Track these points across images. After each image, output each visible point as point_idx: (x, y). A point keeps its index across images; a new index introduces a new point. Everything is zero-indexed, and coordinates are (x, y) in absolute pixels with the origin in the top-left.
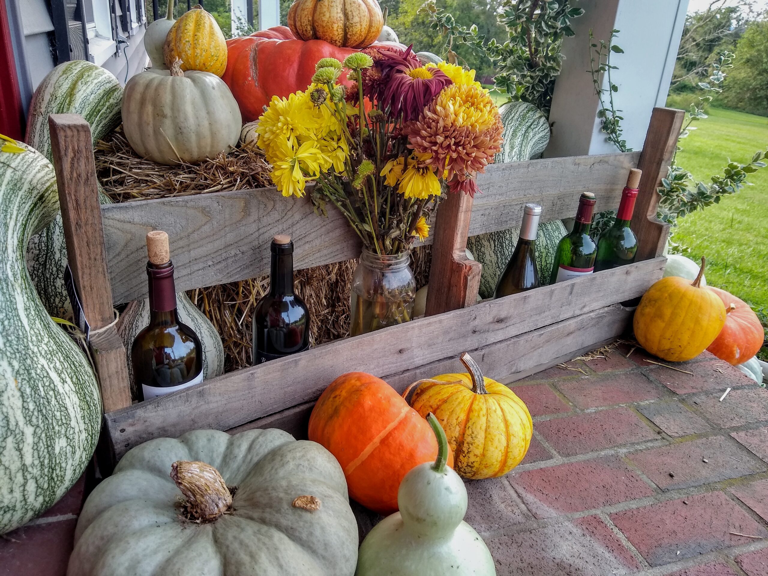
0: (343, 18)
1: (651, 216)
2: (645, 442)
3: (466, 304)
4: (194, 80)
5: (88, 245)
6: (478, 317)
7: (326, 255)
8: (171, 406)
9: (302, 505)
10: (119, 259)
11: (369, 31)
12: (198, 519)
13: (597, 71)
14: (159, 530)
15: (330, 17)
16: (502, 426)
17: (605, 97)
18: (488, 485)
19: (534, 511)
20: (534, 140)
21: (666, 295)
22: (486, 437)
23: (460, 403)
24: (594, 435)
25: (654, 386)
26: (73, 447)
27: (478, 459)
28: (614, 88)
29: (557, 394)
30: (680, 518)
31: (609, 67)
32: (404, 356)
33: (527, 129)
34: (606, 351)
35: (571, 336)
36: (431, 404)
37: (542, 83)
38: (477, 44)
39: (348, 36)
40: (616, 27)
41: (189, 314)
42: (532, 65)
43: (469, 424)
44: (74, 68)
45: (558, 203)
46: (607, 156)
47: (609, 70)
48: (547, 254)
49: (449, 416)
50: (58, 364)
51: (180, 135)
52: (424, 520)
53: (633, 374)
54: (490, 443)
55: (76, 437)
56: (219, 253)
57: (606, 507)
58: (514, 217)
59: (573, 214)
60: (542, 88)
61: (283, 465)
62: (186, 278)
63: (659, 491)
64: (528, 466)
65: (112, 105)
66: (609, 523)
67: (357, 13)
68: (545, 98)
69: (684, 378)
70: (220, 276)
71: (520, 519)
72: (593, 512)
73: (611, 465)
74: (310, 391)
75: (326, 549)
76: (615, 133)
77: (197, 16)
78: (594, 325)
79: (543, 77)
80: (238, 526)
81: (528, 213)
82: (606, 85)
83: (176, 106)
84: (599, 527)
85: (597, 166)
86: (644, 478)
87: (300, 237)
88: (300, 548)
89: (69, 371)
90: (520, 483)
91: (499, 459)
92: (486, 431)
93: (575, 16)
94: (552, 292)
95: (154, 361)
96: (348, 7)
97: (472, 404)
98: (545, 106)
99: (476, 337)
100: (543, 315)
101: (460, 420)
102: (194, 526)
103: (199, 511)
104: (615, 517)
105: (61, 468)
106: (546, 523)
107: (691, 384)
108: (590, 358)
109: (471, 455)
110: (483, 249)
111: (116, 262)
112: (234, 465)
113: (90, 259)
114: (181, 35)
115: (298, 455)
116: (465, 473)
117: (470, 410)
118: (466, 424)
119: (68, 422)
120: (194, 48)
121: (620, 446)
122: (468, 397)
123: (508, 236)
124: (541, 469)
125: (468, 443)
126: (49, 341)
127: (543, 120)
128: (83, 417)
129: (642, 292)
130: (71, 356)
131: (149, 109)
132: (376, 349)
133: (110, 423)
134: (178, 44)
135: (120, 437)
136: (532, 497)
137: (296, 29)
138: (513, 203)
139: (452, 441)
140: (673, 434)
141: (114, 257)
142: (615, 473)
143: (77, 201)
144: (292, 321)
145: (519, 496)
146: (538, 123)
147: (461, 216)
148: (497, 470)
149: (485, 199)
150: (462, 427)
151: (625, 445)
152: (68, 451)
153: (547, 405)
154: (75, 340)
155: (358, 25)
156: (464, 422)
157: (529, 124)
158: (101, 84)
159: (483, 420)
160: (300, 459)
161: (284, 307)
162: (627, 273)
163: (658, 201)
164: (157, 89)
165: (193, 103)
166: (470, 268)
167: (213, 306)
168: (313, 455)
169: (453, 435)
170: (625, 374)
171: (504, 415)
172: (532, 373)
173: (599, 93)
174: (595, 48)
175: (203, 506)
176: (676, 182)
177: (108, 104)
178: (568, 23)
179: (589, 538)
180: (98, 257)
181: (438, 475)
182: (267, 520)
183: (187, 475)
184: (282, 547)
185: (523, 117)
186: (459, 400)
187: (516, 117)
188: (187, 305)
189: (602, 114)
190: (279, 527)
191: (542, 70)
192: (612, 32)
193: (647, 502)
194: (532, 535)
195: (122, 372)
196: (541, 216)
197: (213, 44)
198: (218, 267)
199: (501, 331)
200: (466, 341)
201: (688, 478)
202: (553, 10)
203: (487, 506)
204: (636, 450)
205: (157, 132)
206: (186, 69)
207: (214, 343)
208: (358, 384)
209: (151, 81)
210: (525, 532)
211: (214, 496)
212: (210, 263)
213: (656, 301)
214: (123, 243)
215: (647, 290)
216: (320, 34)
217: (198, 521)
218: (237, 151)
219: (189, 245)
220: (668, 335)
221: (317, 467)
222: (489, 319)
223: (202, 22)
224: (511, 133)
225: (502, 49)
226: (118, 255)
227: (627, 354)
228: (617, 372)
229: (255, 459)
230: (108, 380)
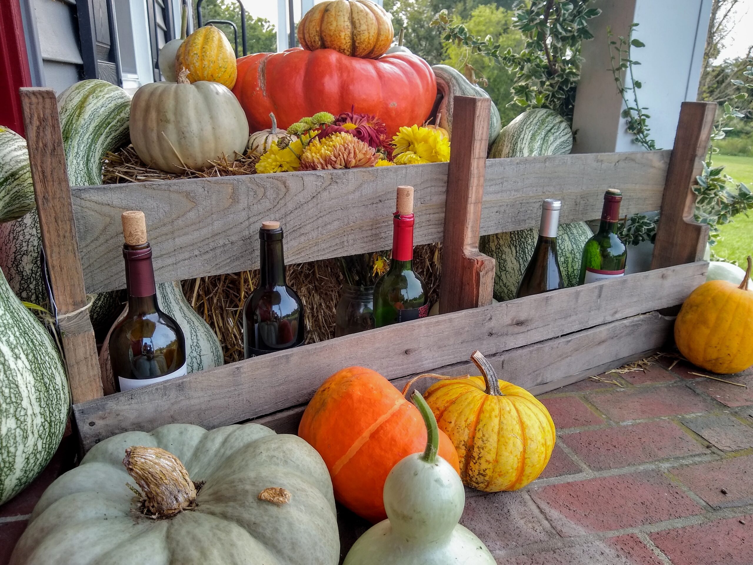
0: (350, 27)
1: (687, 217)
2: (691, 456)
3: (480, 303)
4: (197, 87)
5: (56, 221)
6: (493, 318)
7: (324, 249)
8: (147, 399)
9: (268, 498)
10: (98, 244)
11: (378, 39)
12: (155, 514)
13: (618, 69)
14: (105, 523)
15: (337, 26)
16: (518, 428)
17: (629, 96)
18: (506, 499)
19: (559, 528)
20: (555, 145)
21: (710, 299)
22: (499, 441)
23: (469, 403)
24: (631, 449)
25: (701, 399)
26: (25, 431)
27: (490, 466)
28: (638, 85)
29: (588, 406)
30: (736, 539)
31: (630, 61)
32: (411, 357)
33: (547, 134)
34: (644, 364)
35: (603, 346)
36: (437, 406)
37: (563, 90)
38: (493, 53)
39: (357, 44)
40: (635, 21)
41: (185, 316)
42: (550, 72)
43: (480, 426)
44: (87, 84)
45: (582, 202)
46: (633, 153)
47: (630, 65)
48: (573, 259)
49: (457, 418)
50: (12, 338)
51: (183, 139)
52: (411, 518)
53: (676, 386)
54: (503, 448)
55: (29, 420)
56: (207, 242)
57: (645, 526)
58: (533, 215)
59: (598, 215)
60: (562, 95)
61: (254, 457)
62: (170, 268)
63: (709, 509)
64: (553, 480)
65: (123, 119)
66: (650, 544)
67: (365, 20)
68: (567, 107)
69: (736, 390)
70: (208, 268)
71: (543, 536)
72: (630, 531)
73: (651, 480)
74: (305, 392)
75: (293, 548)
76: (643, 133)
77: (207, 31)
78: (628, 334)
79: (563, 83)
80: (196, 522)
81: (546, 208)
82: (629, 83)
83: (178, 112)
84: (636, 548)
85: (622, 164)
86: (692, 494)
87: (295, 229)
88: (261, 546)
89: (25, 347)
90: (543, 498)
91: (515, 466)
92: (499, 433)
93: (592, 17)
94: (578, 294)
95: (131, 352)
96: (355, 16)
97: (483, 404)
98: (567, 115)
99: (493, 341)
100: (569, 319)
101: (469, 421)
102: (148, 522)
103: (156, 505)
104: (656, 537)
105: (8, 452)
106: (573, 542)
107: (745, 396)
108: (626, 370)
109: (482, 461)
110: (504, 256)
111: (94, 246)
112: (205, 459)
113: (59, 236)
114: (190, 48)
115: (273, 446)
116: (477, 483)
117: (481, 411)
118: (476, 426)
119: (19, 401)
120: (201, 60)
121: (662, 460)
122: (478, 397)
123: (530, 241)
124: (568, 483)
125: (478, 447)
126: (5, 314)
127: (563, 125)
128: (39, 400)
129: (682, 300)
130: (30, 334)
131: (153, 115)
132: (378, 348)
133: (77, 415)
134: (186, 57)
135: (89, 431)
136: (556, 514)
137: (305, 42)
138: (531, 201)
139: (461, 446)
140: (725, 448)
141: (92, 242)
142: (656, 489)
143: (43, 172)
144: (283, 315)
145: (542, 512)
146: (559, 128)
147: (471, 209)
148: (514, 479)
149: (500, 195)
150: (472, 430)
151: (668, 460)
152: (17, 434)
153: (577, 417)
154: (43, 323)
155: (366, 33)
156: (474, 424)
157: (548, 128)
158: (113, 99)
159: (495, 422)
160: (274, 450)
161: (276, 299)
162: (663, 277)
163: (694, 201)
164: (161, 95)
165: (196, 108)
166: (482, 263)
167: (215, 311)
168: (290, 447)
169: (462, 439)
170: (668, 387)
171: (519, 416)
172: (561, 385)
173: (622, 91)
174: (614, 46)
175: (159, 499)
176: (712, 177)
177: (118, 117)
178: (585, 24)
179: (624, 560)
180: (68, 234)
181: (427, 465)
182: (229, 515)
183: (140, 461)
184: (239, 543)
185: (543, 122)
186: (468, 400)
187: (534, 122)
188: (185, 308)
189: (626, 113)
190: (240, 522)
191: (561, 76)
192: (631, 26)
193: (695, 521)
194: (556, 555)
195: (92, 359)
196: (561, 209)
197: (221, 56)
198: (206, 257)
199: (522, 335)
200: (482, 344)
201: (745, 495)
202: (567, 11)
203: (504, 521)
204: (682, 465)
205: (160, 138)
206: (194, 80)
207: (212, 347)
208: (349, 375)
209: (156, 89)
210: (548, 551)
211: (171, 487)
212: (197, 252)
213: (697, 306)
214: (101, 227)
215: (689, 296)
216: (328, 43)
217: (154, 517)
218: (243, 158)
219: (173, 233)
220: (714, 341)
221: (294, 460)
222: (507, 320)
223: (211, 36)
224: (529, 137)
225: (518, 58)
226: (96, 239)
227: (669, 367)
228: (658, 384)
229: (229, 453)
230: (76, 367)
